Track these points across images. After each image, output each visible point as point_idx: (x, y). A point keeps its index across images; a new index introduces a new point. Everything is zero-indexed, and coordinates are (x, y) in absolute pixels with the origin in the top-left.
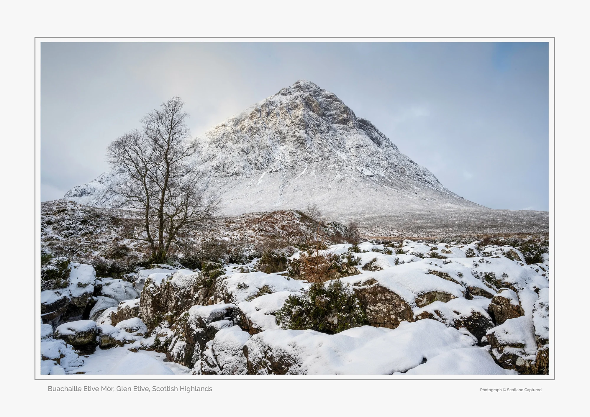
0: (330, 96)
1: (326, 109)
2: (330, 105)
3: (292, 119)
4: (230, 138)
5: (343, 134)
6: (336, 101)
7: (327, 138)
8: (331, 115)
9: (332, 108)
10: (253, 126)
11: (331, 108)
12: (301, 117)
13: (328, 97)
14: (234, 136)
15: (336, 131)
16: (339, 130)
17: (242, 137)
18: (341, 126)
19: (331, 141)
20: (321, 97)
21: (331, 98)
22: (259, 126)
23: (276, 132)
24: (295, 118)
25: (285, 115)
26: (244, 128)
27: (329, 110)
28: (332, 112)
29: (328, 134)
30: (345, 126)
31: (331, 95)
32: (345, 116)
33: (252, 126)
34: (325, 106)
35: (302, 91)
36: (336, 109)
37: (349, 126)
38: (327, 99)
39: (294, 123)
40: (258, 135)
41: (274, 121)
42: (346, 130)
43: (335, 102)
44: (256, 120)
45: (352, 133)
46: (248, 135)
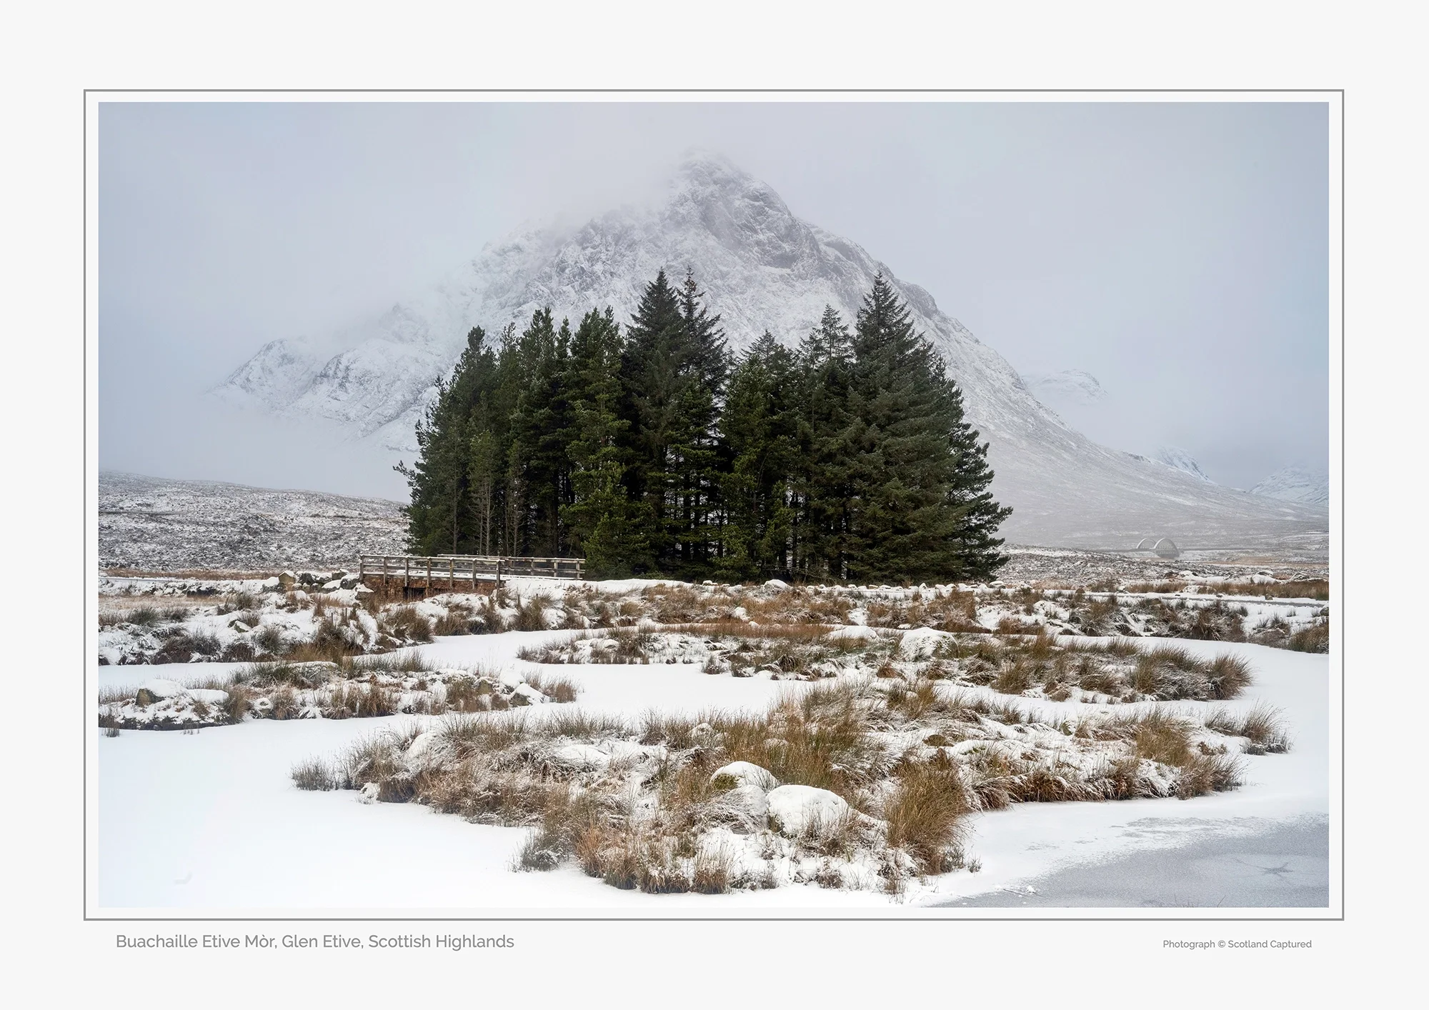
0: (761, 195)
1: (748, 227)
2: (758, 218)
3: (669, 259)
4: (534, 290)
5: (779, 293)
6: (771, 208)
7: (740, 305)
8: (758, 243)
9: (763, 226)
10: (586, 265)
11: (761, 224)
12: (687, 256)
13: (756, 198)
14: (542, 288)
15: (764, 286)
16: (771, 283)
17: (561, 293)
18: (778, 271)
19: (748, 313)
20: (739, 195)
21: (762, 200)
22: (598, 268)
23: (634, 286)
24: (675, 258)
25: (656, 246)
26: (566, 268)
27: (756, 232)
28: (761, 237)
29: (745, 296)
30: (786, 271)
31: (762, 191)
32: (787, 247)
33: (583, 266)
34: (747, 221)
35: (697, 180)
36: (769, 229)
37: (796, 272)
38: (752, 202)
39: (672, 270)
40: (595, 290)
41: (631, 258)
42: (787, 283)
43: (770, 212)
44: (593, 250)
45: (799, 290)
46: (573, 287)
